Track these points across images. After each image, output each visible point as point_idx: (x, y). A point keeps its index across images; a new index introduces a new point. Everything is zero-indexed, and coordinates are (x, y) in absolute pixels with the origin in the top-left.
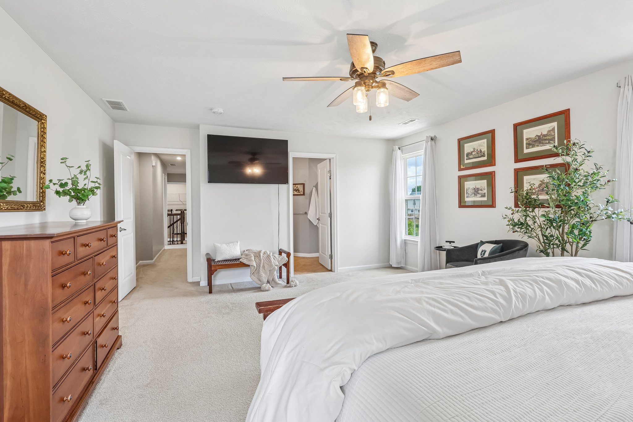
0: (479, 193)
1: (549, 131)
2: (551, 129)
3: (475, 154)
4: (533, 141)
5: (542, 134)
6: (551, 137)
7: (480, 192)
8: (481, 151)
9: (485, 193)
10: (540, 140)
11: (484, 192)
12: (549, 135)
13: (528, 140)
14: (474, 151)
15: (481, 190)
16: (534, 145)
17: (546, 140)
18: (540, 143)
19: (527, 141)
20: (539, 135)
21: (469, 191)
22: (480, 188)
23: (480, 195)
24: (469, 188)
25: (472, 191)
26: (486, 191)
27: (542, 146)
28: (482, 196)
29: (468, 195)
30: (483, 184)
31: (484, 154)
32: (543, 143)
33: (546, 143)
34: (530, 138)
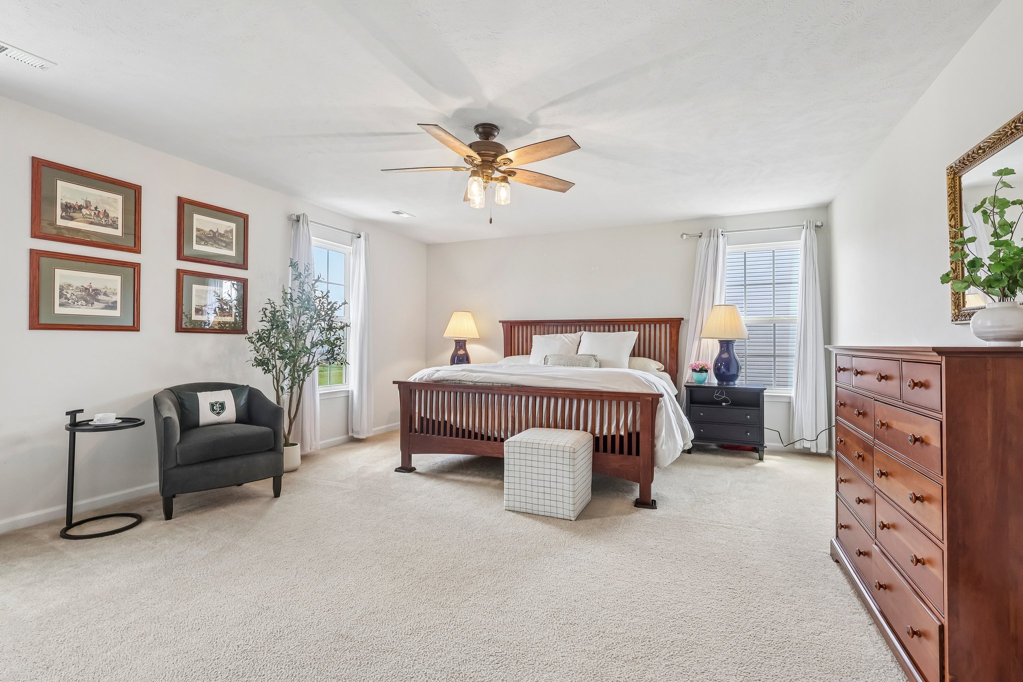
0: (98, 301)
1: (226, 232)
2: (228, 229)
3: (90, 215)
4: (207, 237)
5: (217, 231)
6: (229, 240)
7: (101, 297)
8: (106, 215)
9: (116, 302)
10: (213, 238)
11: (113, 300)
12: (227, 236)
13: (199, 231)
14: (87, 207)
15: (105, 294)
16: (206, 242)
17: (222, 241)
18: (215, 243)
19: (199, 233)
20: (215, 231)
21: (70, 292)
22: (103, 291)
23: (103, 305)
24: (70, 285)
25: (80, 293)
26: (118, 298)
27: (217, 248)
28: (106, 306)
29: (63, 300)
30: (112, 283)
31: (114, 222)
32: (219, 245)
33: (223, 246)
34: (202, 230)
